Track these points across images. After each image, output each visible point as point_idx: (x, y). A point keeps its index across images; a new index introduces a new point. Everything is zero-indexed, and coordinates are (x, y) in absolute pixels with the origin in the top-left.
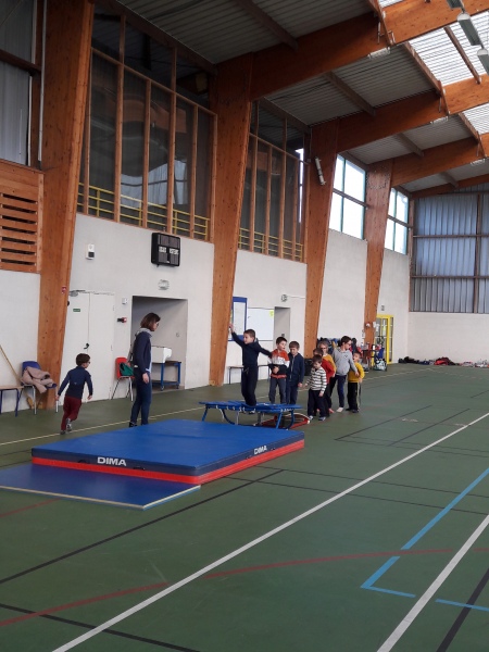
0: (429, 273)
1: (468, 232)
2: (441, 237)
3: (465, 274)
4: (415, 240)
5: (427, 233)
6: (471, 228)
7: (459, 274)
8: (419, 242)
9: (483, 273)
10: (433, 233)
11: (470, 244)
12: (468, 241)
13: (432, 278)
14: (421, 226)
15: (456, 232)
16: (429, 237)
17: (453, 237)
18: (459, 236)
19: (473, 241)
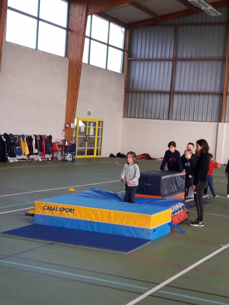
0: (139, 88)
1: (167, 56)
2: (148, 60)
3: (164, 89)
4: (129, 62)
5: (138, 57)
6: (169, 54)
7: (160, 89)
8: (133, 63)
9: (177, 89)
10: (143, 57)
11: (169, 66)
12: (167, 63)
13: (140, 92)
14: (134, 51)
15: (159, 56)
16: (140, 60)
17: (157, 60)
18: (161, 60)
19: (171, 63)
